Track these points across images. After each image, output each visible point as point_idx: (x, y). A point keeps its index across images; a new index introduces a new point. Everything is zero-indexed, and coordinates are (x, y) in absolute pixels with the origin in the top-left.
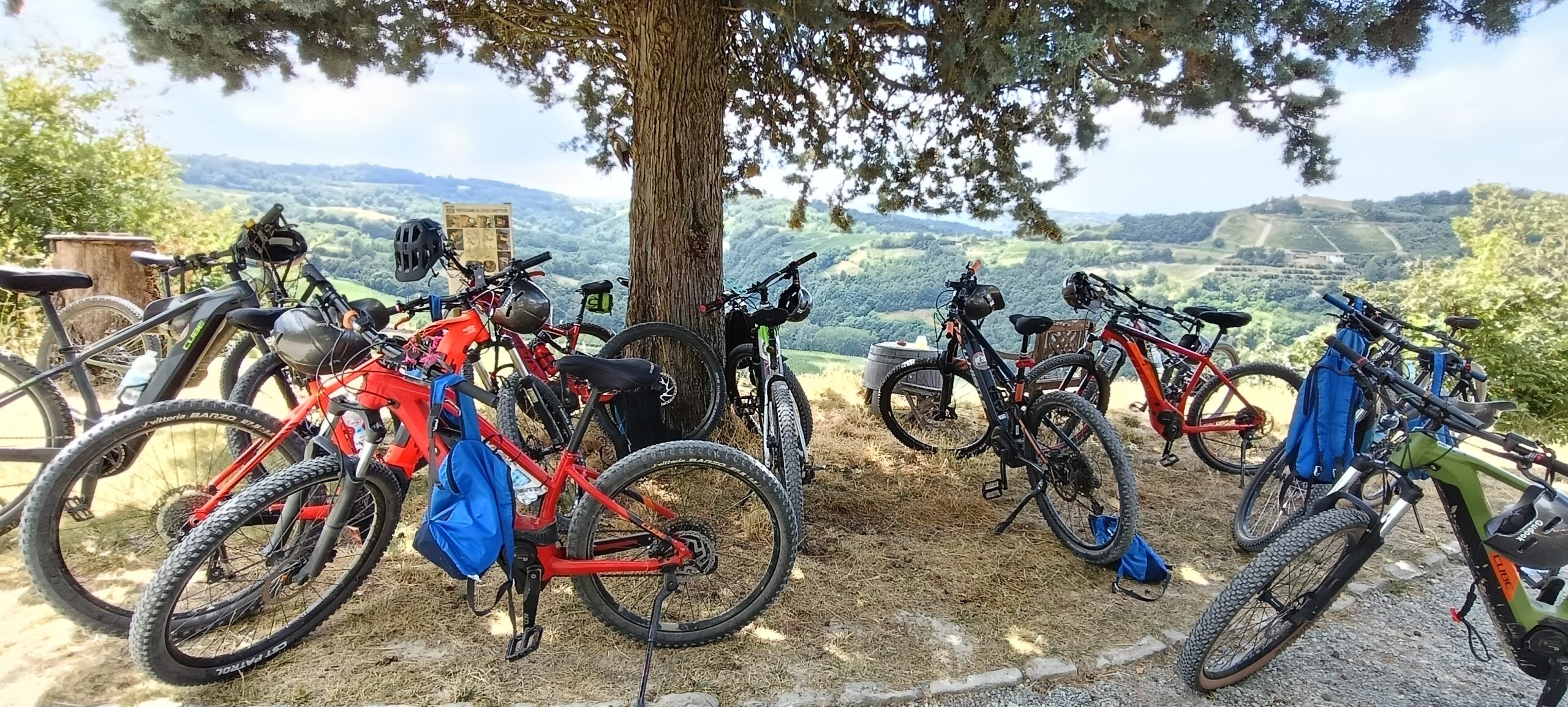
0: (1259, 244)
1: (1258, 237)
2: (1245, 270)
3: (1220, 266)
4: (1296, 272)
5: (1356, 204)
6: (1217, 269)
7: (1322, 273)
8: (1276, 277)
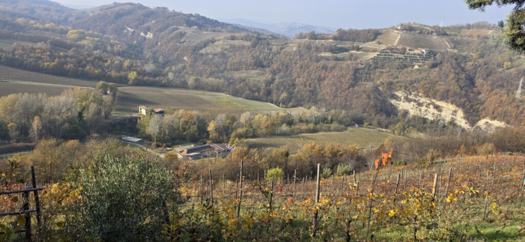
0: (395, 44)
1: (394, 41)
2: (389, 55)
3: (379, 53)
4: (409, 57)
5: (434, 27)
6: (378, 55)
7: (420, 57)
8: (402, 59)
